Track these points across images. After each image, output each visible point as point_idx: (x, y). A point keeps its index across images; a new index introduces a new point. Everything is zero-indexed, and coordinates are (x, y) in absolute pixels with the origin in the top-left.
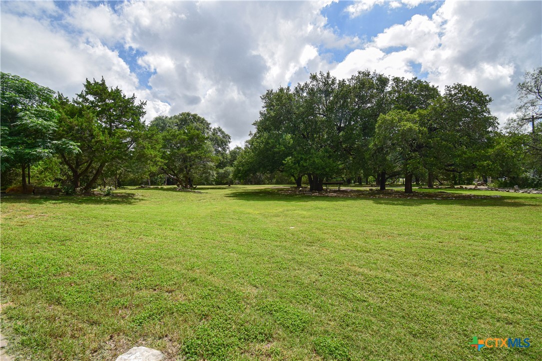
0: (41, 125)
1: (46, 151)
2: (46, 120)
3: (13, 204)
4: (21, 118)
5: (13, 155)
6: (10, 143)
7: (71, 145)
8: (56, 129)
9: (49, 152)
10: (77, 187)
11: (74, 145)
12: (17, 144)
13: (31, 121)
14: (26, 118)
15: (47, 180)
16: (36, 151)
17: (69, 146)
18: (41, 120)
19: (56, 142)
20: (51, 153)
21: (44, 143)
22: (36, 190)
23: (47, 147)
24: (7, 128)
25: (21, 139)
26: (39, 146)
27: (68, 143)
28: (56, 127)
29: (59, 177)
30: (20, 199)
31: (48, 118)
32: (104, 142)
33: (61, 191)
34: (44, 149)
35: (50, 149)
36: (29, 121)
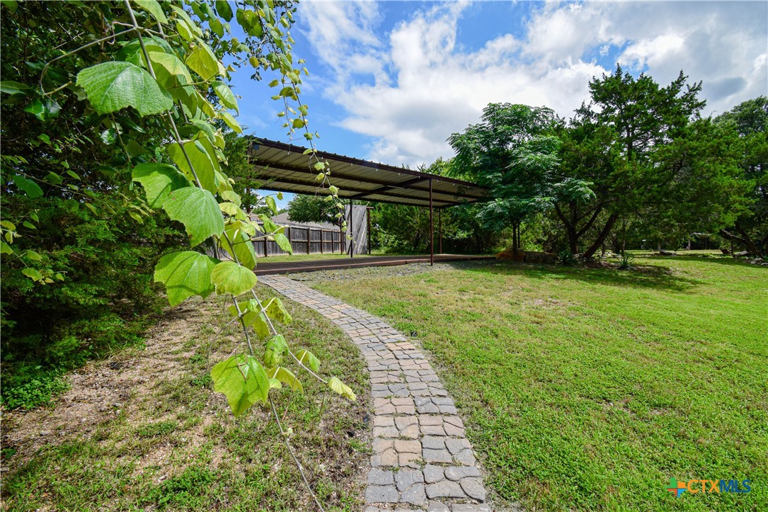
0: (540, 161)
1: (547, 199)
2: (545, 153)
3: (510, 276)
4: (515, 158)
5: (508, 209)
6: (504, 194)
7: (581, 186)
8: (559, 164)
9: (551, 201)
10: (575, 253)
11: (585, 186)
12: (512, 194)
13: (528, 158)
14: (522, 155)
15: (528, 242)
16: (534, 201)
17: (577, 188)
18: (539, 154)
19: (559, 184)
20: (553, 202)
21: (543, 187)
22: (528, 256)
23: (548, 194)
24: (500, 174)
25: (516, 187)
26: (537, 194)
27: (576, 184)
28: (558, 162)
29: (541, 237)
30: (515, 268)
31: (547, 150)
32: (630, 174)
33: (557, 259)
34: (543, 196)
35: (551, 196)
36: (525, 159)
